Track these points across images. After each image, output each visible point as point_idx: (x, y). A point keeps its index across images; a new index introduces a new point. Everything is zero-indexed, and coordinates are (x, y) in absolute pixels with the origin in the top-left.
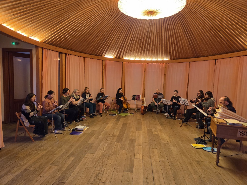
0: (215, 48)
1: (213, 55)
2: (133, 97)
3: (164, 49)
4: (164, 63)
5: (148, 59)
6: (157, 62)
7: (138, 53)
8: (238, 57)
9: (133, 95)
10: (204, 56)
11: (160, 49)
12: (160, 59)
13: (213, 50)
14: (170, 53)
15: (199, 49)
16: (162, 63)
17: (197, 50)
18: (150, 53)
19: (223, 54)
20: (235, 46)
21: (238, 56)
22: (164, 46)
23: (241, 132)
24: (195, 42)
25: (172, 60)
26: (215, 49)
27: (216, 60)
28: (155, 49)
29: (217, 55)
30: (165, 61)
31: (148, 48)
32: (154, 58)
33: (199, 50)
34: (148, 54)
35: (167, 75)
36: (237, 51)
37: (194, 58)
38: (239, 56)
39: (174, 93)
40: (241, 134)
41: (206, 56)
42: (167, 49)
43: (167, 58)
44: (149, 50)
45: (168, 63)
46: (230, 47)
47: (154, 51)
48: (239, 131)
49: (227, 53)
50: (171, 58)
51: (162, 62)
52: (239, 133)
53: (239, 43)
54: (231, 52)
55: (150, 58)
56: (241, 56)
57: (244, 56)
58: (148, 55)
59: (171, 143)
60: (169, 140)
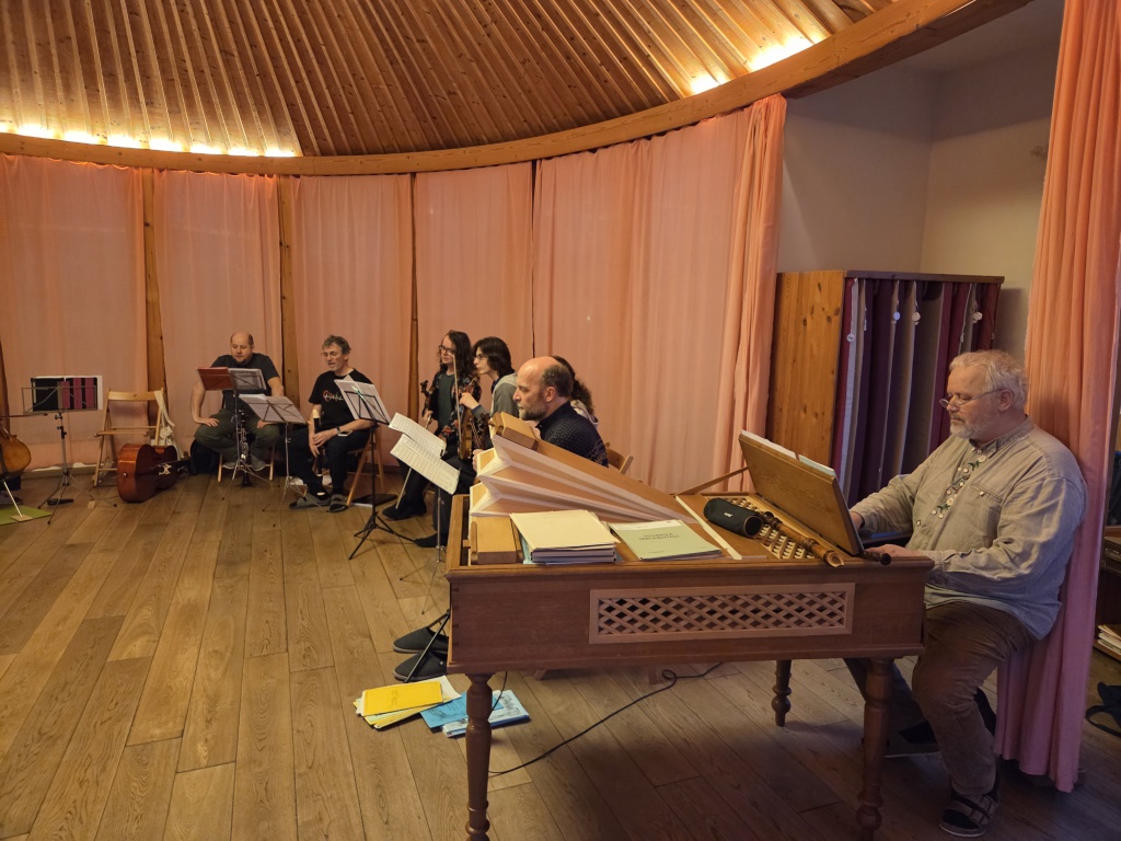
0: (520, 91)
1: (520, 138)
2: (40, 395)
3: (241, 73)
4: (270, 176)
5: (163, 142)
6: (228, 166)
7: (68, 88)
8: (630, 145)
9: (39, 382)
10: (478, 142)
11: (220, 75)
12: (241, 149)
13: (514, 101)
14: (292, 106)
15: (444, 93)
16: (257, 177)
17: (434, 98)
18: (161, 97)
19: (563, 128)
20: (608, 76)
21: (625, 139)
22: (236, 54)
23: (610, 609)
24: (415, 40)
25: (315, 155)
26: (523, 96)
27: (534, 162)
28: (183, 72)
29: (535, 132)
30: (272, 160)
31: (134, 61)
32: (201, 136)
33: (448, 101)
34: (150, 103)
35: (294, 247)
36: (624, 112)
37: (433, 149)
38: (632, 141)
39: (326, 354)
40: (610, 622)
41: (491, 142)
42: (264, 75)
43: (282, 144)
44: (146, 76)
45: (297, 176)
46: (588, 85)
47: (186, 85)
48: (601, 603)
49: (580, 123)
50: (304, 145)
51: (261, 167)
52: (601, 616)
53: (625, 59)
54: (595, 119)
55: (172, 137)
56: (639, 139)
57: (655, 139)
58: (150, 113)
59: (209, 722)
60: (208, 696)
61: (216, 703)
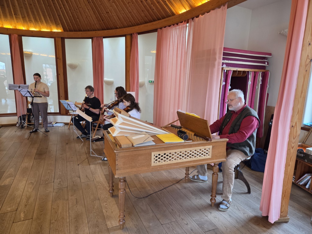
0: (128, 12)
1: (129, 27)
3: (43, 5)
10: (117, 28)
13: (126, 15)
14: (59, 16)
15: (105, 12)
17: (102, 14)
19: (141, 24)
20: (154, 8)
23: (157, 155)
25: (68, 31)
29: (133, 25)
30: (54, 32)
32: (32, 25)
33: (107, 15)
36: (159, 19)
46: (148, 11)
48: (154, 155)
49: (146, 22)
50: (64, 28)
51: (51, 34)
52: (154, 159)
53: (159, 2)
54: (151, 21)
59: (26, 205)
60: (27, 197)
61: (29, 199)
